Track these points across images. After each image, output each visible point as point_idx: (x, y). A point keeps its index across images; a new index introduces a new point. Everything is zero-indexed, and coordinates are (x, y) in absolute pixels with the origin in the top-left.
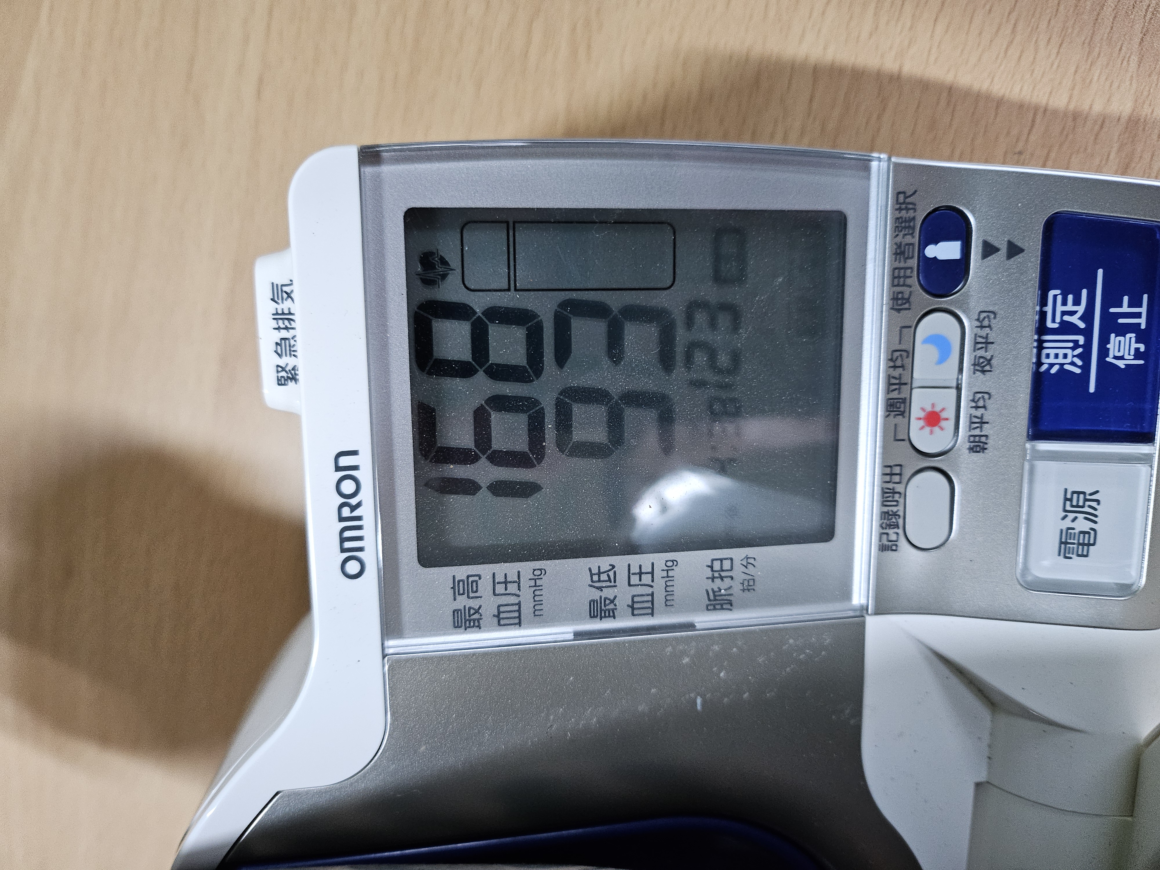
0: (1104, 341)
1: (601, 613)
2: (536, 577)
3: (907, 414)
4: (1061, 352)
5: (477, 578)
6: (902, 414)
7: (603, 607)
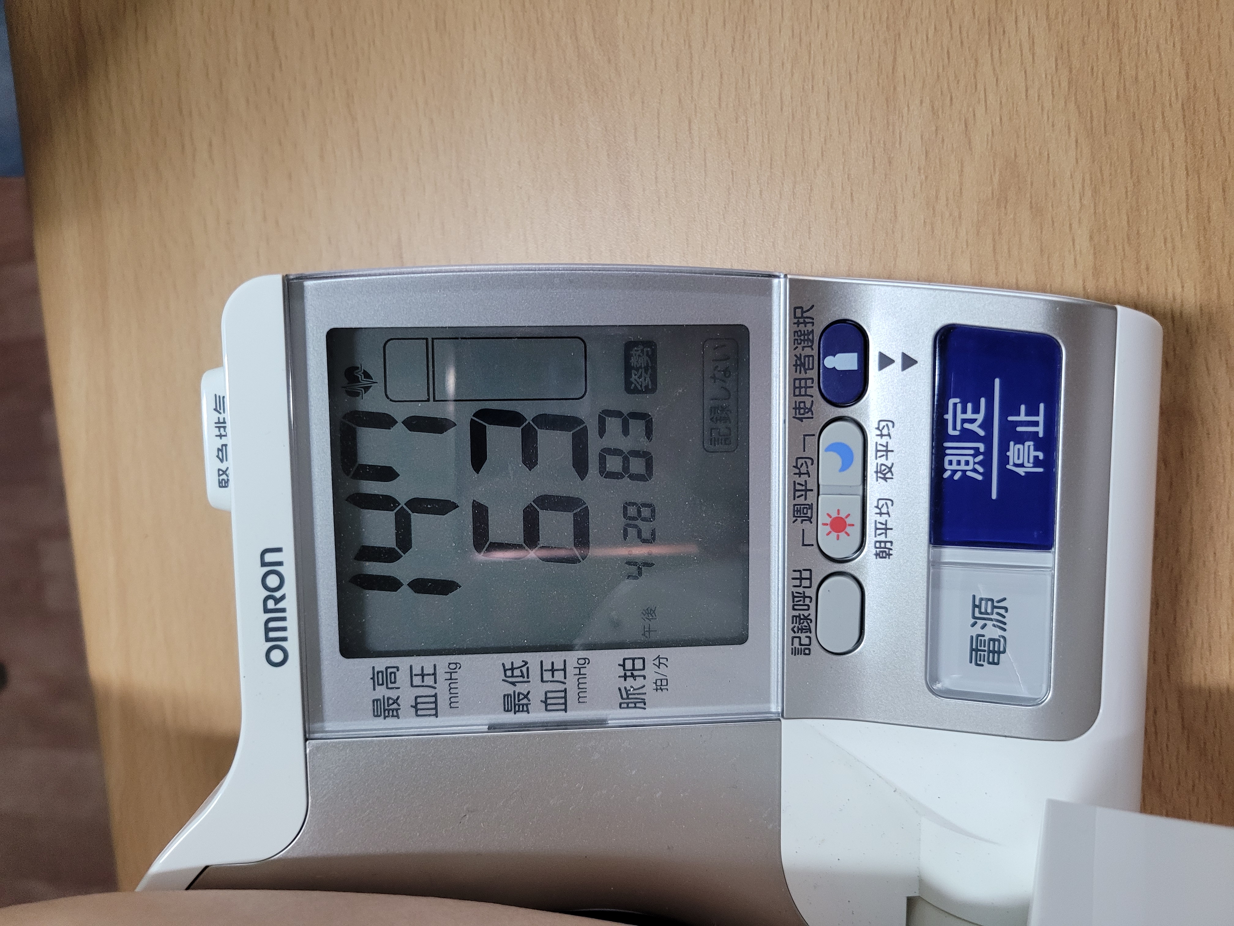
0: (1004, 449)
1: (515, 707)
2: (452, 671)
3: (814, 520)
4: (963, 459)
5: (394, 670)
6: (810, 519)
7: (517, 702)
